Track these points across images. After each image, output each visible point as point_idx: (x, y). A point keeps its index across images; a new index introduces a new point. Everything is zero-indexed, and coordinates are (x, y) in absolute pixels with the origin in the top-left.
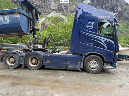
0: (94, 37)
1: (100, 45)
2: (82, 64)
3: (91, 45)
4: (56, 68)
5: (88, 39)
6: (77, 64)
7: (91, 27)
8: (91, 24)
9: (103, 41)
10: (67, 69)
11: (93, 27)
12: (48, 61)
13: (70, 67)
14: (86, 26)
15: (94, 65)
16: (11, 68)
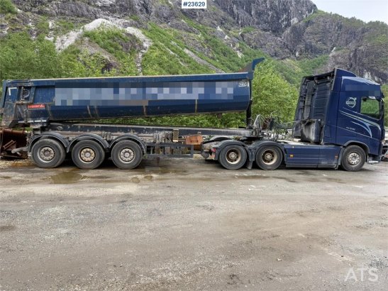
0: (357, 120)
1: (363, 131)
2: (340, 159)
3: (353, 130)
4: (302, 165)
5: (348, 122)
6: (333, 159)
7: (352, 105)
8: (352, 100)
9: (368, 125)
10: (319, 167)
11: (355, 104)
12: (292, 156)
13: (324, 163)
14: (347, 103)
15: (354, 159)
16: (234, 168)
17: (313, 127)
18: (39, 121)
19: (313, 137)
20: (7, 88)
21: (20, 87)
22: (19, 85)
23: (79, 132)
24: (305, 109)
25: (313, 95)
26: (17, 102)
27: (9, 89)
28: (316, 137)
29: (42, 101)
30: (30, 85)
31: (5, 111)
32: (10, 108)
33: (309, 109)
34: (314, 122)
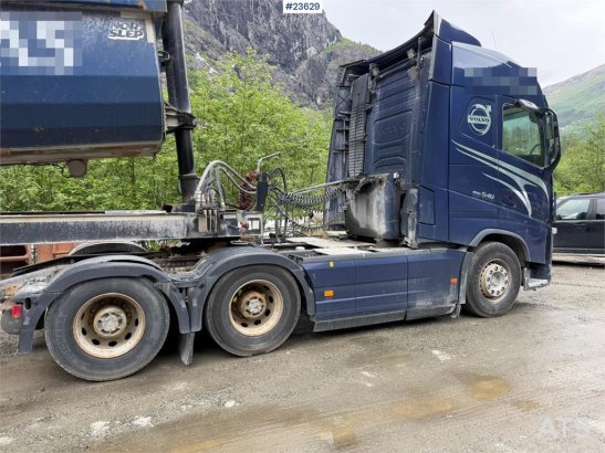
0: (496, 168)
1: (511, 199)
2: (463, 287)
3: (488, 200)
5: (479, 176)
6: (446, 288)
7: (483, 127)
8: (481, 113)
9: (521, 183)
10: (410, 317)
11: (489, 124)
13: (422, 304)
14: (469, 121)
17: (380, 197)
19: (380, 226)
24: (351, 152)
25: (368, 112)
28: (390, 225)
33: (360, 151)
34: (381, 182)
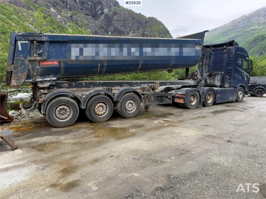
0: (242, 71)
1: (244, 78)
2: (236, 96)
3: (240, 78)
4: (223, 101)
8: (240, 60)
9: (245, 75)
11: (241, 63)
12: (219, 96)
13: (230, 99)
14: (238, 62)
15: (240, 95)
16: (193, 108)
17: (218, 78)
18: (49, 79)
19: (219, 84)
20: (16, 41)
21: (32, 42)
22: (31, 38)
23: (83, 88)
26: (29, 58)
27: (19, 43)
28: (221, 83)
29: (56, 57)
30: (44, 39)
31: (15, 68)
32: (21, 65)
33: (207, 66)
34: (219, 74)
